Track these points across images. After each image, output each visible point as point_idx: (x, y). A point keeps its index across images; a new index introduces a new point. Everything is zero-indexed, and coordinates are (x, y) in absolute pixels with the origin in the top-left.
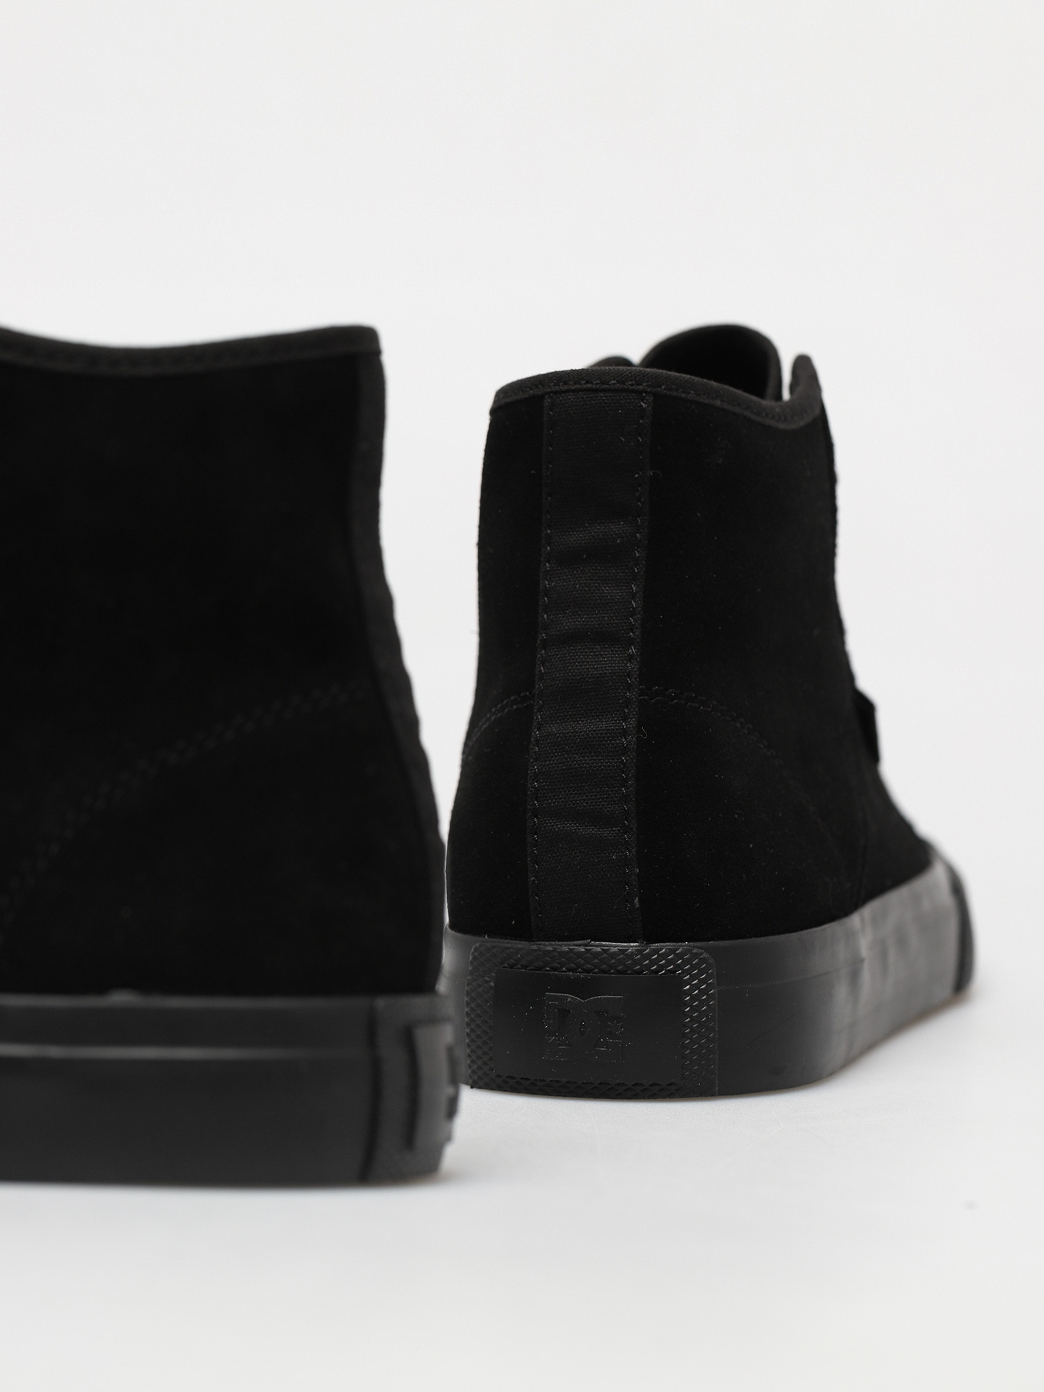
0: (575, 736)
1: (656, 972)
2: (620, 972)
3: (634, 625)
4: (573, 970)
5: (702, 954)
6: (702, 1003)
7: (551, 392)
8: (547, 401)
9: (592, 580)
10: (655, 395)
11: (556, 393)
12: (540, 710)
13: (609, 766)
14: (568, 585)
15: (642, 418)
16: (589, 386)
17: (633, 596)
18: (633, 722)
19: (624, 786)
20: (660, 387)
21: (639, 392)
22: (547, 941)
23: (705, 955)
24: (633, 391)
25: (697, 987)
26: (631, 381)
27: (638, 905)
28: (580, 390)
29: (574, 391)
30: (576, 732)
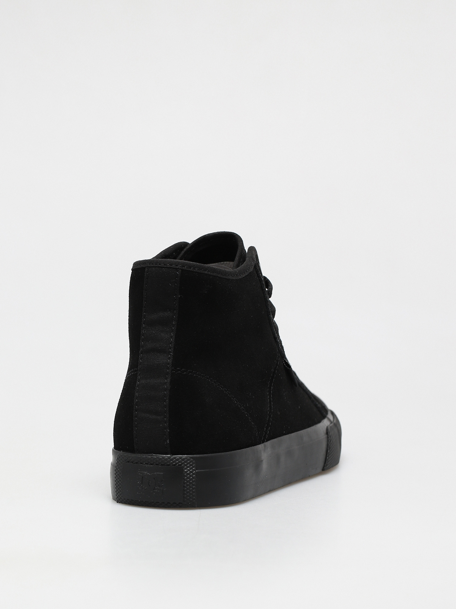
0: (149, 384)
1: (175, 465)
2: (162, 465)
3: (171, 347)
4: (147, 464)
5: (191, 459)
6: (191, 476)
7: (148, 267)
8: (146, 269)
9: (158, 331)
10: (182, 270)
11: (149, 267)
12: (139, 375)
13: (160, 395)
14: (150, 333)
15: (177, 277)
16: (160, 265)
17: (172, 337)
18: (169, 380)
19: (165, 402)
20: (184, 267)
21: (176, 269)
22: (140, 454)
23: (192, 459)
24: (174, 268)
25: (189, 470)
26: (174, 264)
27: (168, 442)
28: (157, 267)
29: (155, 267)
30: (150, 383)
